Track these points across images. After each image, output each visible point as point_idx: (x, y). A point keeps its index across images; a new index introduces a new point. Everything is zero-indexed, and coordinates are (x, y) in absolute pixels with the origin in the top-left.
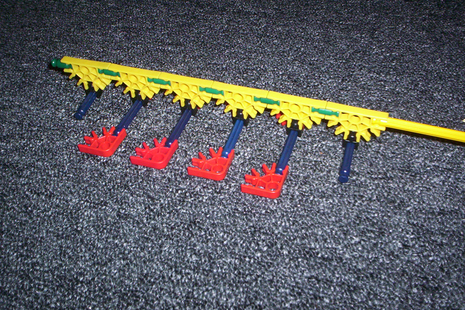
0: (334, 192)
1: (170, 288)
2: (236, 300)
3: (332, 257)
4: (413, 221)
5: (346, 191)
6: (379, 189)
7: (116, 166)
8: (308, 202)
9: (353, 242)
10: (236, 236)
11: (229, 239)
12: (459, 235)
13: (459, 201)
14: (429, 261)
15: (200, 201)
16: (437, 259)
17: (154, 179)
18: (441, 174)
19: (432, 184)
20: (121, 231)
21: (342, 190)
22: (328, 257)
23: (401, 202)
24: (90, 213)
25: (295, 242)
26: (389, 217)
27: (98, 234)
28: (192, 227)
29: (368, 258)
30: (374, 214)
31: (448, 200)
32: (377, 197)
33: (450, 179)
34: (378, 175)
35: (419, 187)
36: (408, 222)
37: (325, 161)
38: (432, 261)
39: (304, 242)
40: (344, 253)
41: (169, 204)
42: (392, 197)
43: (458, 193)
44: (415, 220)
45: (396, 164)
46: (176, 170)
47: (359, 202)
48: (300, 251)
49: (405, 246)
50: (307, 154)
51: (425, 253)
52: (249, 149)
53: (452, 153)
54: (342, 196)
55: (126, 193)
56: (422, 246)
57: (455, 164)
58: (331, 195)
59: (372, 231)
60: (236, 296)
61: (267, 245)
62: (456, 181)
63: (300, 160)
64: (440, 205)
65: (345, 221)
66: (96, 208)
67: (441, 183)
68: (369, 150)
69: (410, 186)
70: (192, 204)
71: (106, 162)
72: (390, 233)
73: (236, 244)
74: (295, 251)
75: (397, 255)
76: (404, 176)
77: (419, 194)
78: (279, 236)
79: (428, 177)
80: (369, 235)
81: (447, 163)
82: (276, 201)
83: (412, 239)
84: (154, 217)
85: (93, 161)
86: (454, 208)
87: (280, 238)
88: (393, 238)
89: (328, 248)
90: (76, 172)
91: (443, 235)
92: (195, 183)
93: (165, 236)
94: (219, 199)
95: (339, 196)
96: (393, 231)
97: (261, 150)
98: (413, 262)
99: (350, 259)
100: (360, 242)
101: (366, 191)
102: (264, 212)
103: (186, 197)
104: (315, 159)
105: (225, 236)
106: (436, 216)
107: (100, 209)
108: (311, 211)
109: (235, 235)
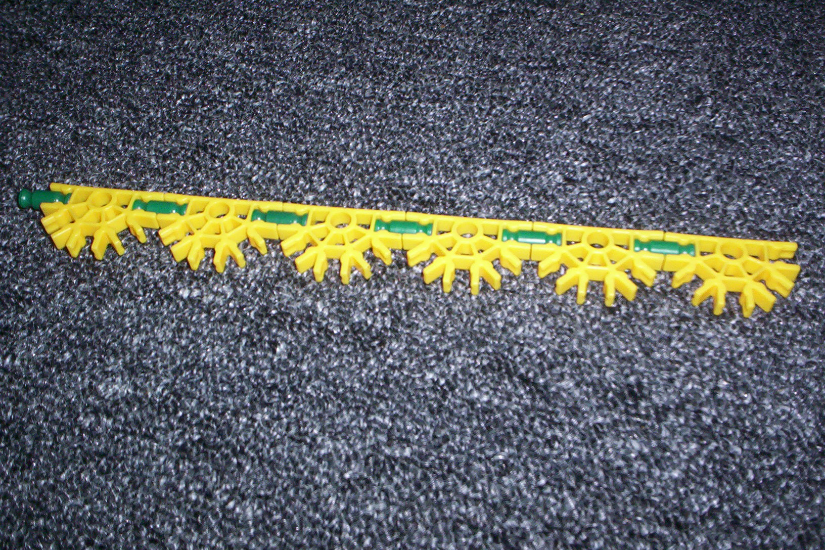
0: (457, 92)
1: (152, 253)
2: (262, 270)
3: (437, 200)
4: (589, 139)
5: (477, 91)
6: (538, 86)
7: (77, 57)
8: (408, 110)
9: (478, 174)
10: (274, 168)
11: (261, 173)
12: (668, 162)
13: (680, 105)
14: (608, 204)
15: (217, 112)
16: (622, 202)
17: (141, 77)
18: (655, 60)
19: (635, 77)
20: (78, 165)
21: (471, 88)
22: (429, 200)
23: (574, 107)
24: (27, 136)
25: (376, 175)
26: (549, 133)
27: (37, 171)
28: (199, 155)
29: (500, 200)
30: (522, 127)
31: (660, 103)
32: (532, 99)
33: (670, 68)
34: (540, 63)
35: (611, 81)
36: (581, 141)
37: (448, 40)
38: (613, 205)
39: (391, 175)
40: (459, 193)
41: (163, 117)
42: (560, 99)
43: (681, 92)
44: (593, 137)
45: (575, 43)
46: (180, 61)
47: (498, 108)
48: (382, 191)
49: (569, 180)
50: (417, 29)
51: (603, 192)
52: (314, 22)
53: (682, 23)
54: (470, 99)
55: (90, 101)
56: (599, 181)
57: (683, 43)
58: (450, 98)
59: (513, 156)
60: (263, 263)
61: (326, 182)
62: (679, 71)
63: (404, 38)
64: (644, 113)
65: (469, 140)
66: (37, 128)
67: (652, 75)
68: (532, 19)
69: (595, 80)
70: (203, 117)
71: (62, 51)
72: (546, 160)
73: (273, 181)
74: (373, 190)
75: (553, 196)
76: (586, 63)
77: (609, 94)
78: (349, 166)
79: (630, 64)
80: (508, 163)
81: (670, 42)
82: (351, 110)
83: (583, 169)
84: (137, 139)
85: (38, 49)
86: (667, 116)
87: (350, 170)
88: (550, 167)
89: (432, 185)
90: (8, 68)
91: (640, 162)
92: (212, 83)
93: (151, 170)
94: (252, 107)
95: (465, 98)
96: (552, 156)
97: (335, 23)
98: (578, 206)
99: (468, 203)
100: (489, 175)
101: (513, 90)
102: (328, 126)
103: (194, 105)
104: (431, 37)
105: (255, 168)
106: (634, 131)
107: (45, 128)
108: (411, 124)
109: (272, 166)
